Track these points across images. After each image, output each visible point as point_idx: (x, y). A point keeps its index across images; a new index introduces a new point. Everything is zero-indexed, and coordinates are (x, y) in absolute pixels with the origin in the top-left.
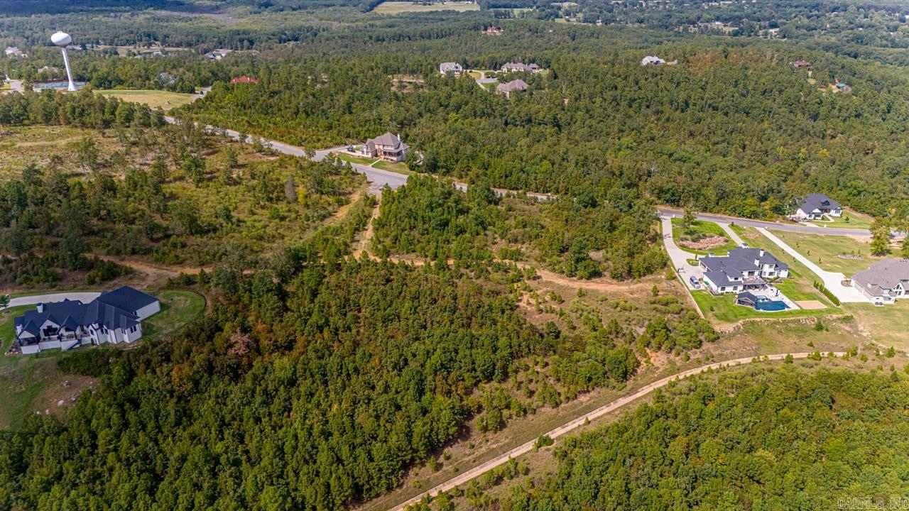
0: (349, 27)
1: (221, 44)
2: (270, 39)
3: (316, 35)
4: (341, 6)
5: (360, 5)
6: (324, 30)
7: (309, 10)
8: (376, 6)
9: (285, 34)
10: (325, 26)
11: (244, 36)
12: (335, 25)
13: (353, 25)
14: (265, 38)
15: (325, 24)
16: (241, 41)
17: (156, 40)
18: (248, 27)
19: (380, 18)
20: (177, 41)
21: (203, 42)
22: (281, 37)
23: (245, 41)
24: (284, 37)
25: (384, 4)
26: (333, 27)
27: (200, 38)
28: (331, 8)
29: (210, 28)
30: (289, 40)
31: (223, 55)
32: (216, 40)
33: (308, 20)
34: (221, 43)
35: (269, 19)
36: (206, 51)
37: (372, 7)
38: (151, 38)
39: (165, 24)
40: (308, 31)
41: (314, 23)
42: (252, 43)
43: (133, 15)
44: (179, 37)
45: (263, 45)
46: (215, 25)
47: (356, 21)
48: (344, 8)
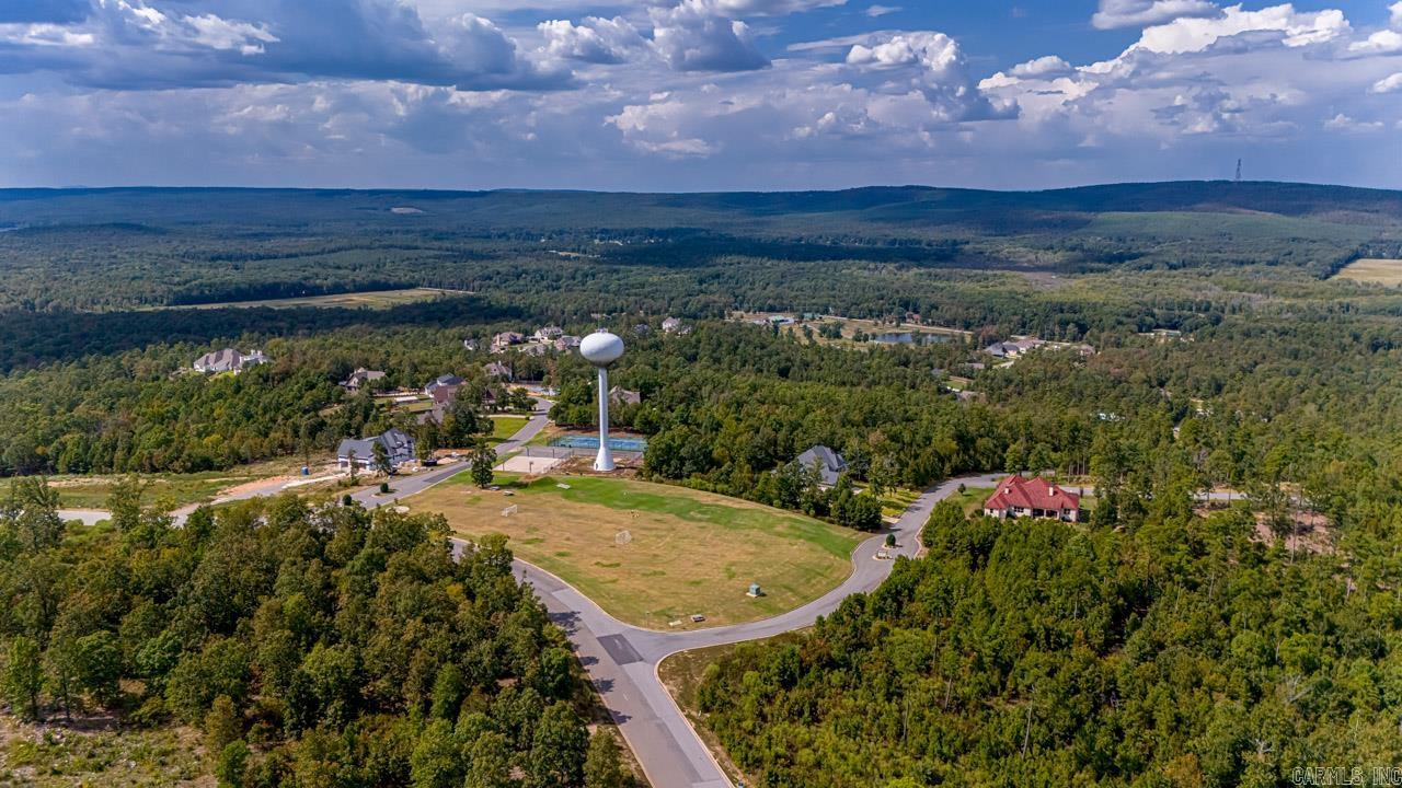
0: (1291, 308)
1: (1024, 327)
2: (1120, 323)
3: (1218, 321)
4: (1270, 263)
5: (1310, 264)
6: (1233, 311)
7: (1202, 269)
8: (1343, 266)
9: (1153, 316)
10: (1236, 302)
11: (1068, 316)
12: (1259, 302)
13: (1302, 303)
14: (1112, 320)
15: (1236, 297)
16: (1064, 324)
17: (916, 311)
18: (1082, 296)
19: (1365, 290)
20: (948, 316)
21: (993, 322)
22: (1142, 321)
23: (1071, 326)
24: (1149, 320)
25: (1360, 263)
26: (1254, 306)
27: (989, 314)
28: (1249, 268)
29: (1013, 296)
30: (1158, 326)
31: (1023, 350)
32: (1016, 318)
33: (1199, 289)
34: (1024, 325)
35: (1124, 284)
36: (991, 341)
37: (1336, 267)
38: (908, 306)
39: (941, 285)
40: (1199, 310)
41: (1213, 293)
42: (1082, 329)
43: (899, 269)
44: (954, 309)
45: (1104, 335)
46: (1023, 289)
47: (1305, 295)
48: (1278, 269)
